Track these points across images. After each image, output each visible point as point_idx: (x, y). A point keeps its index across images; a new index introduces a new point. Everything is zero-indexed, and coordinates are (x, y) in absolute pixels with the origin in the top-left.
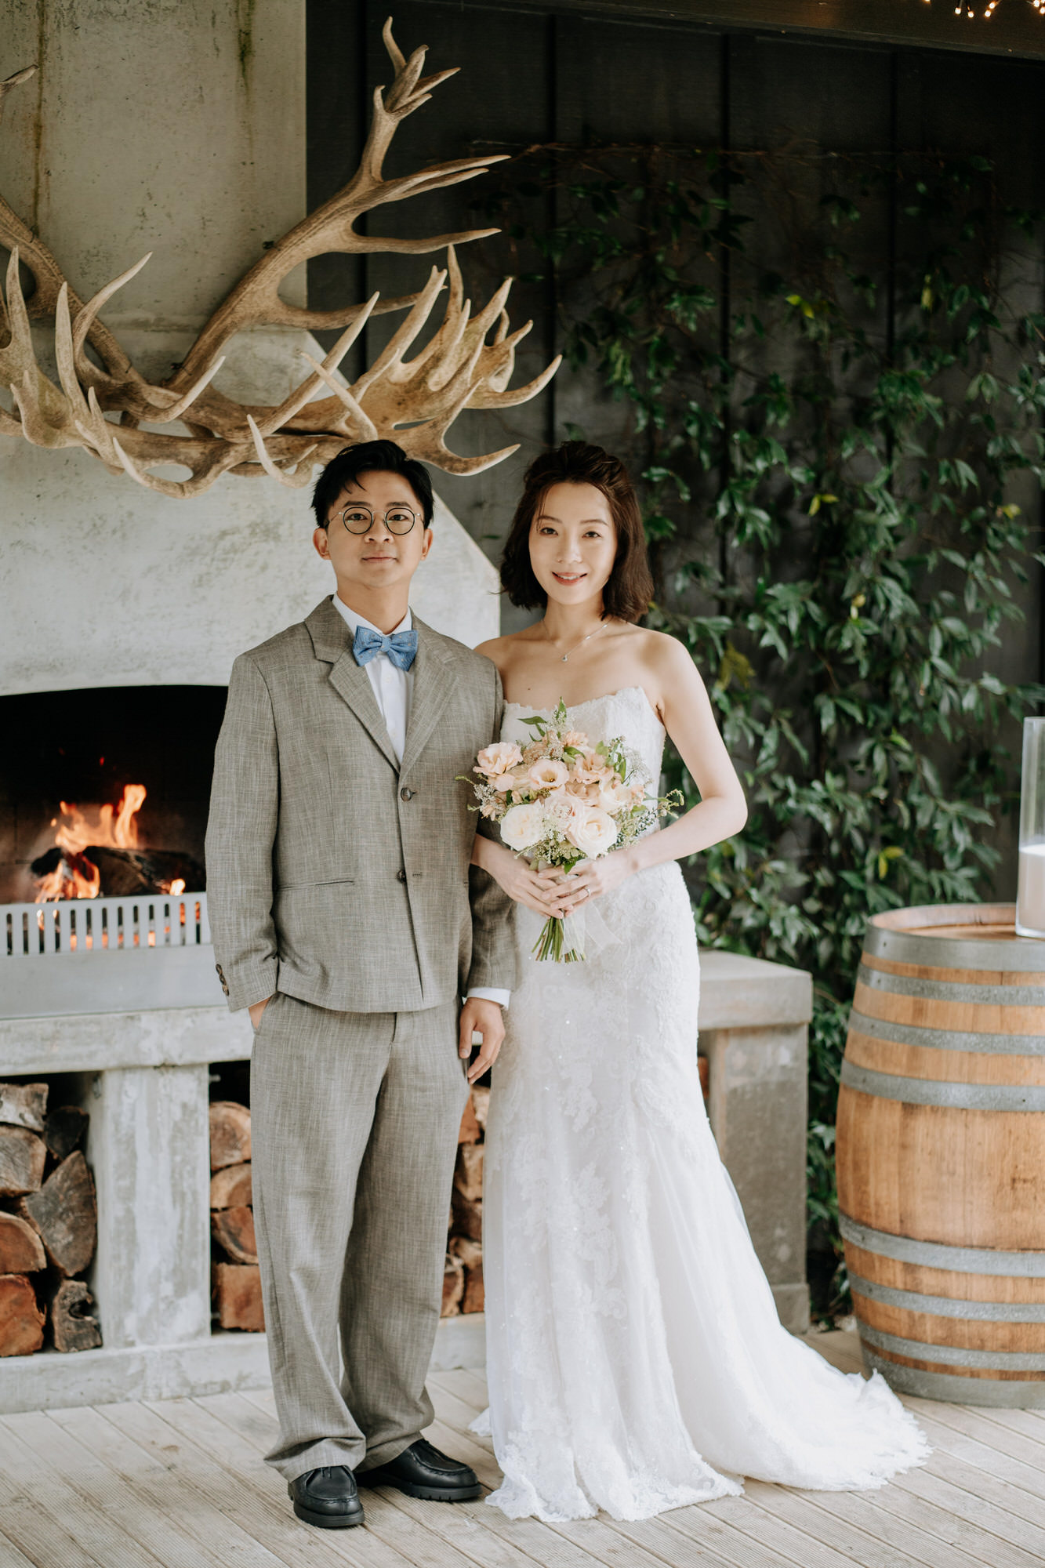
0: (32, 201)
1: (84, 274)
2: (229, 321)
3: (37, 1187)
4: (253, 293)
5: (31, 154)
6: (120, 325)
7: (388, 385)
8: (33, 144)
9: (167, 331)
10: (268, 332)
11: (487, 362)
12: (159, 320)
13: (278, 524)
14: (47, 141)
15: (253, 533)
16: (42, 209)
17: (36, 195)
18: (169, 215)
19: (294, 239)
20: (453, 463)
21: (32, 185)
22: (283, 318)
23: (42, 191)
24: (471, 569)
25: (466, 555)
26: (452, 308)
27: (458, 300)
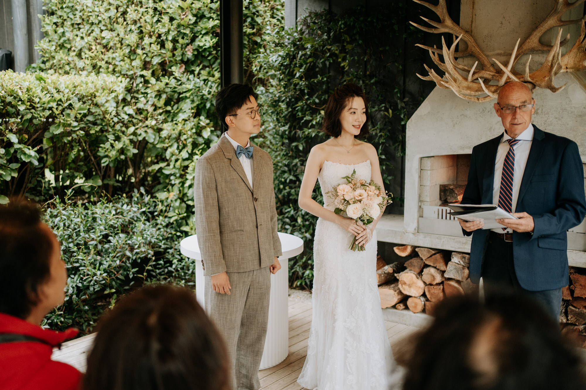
0: (470, 24)
1: (484, 41)
2: (520, 51)
3: (464, 280)
4: (529, 42)
5: (471, 11)
6: (493, 55)
7: (548, 66)
8: (472, 8)
10: (539, 53)
12: (505, 53)
14: (476, 7)
16: (473, 25)
17: (472, 22)
18: (509, 22)
20: (554, 89)
21: (471, 19)
22: (540, 49)
23: (474, 20)
26: (578, 40)
27: (581, 37)
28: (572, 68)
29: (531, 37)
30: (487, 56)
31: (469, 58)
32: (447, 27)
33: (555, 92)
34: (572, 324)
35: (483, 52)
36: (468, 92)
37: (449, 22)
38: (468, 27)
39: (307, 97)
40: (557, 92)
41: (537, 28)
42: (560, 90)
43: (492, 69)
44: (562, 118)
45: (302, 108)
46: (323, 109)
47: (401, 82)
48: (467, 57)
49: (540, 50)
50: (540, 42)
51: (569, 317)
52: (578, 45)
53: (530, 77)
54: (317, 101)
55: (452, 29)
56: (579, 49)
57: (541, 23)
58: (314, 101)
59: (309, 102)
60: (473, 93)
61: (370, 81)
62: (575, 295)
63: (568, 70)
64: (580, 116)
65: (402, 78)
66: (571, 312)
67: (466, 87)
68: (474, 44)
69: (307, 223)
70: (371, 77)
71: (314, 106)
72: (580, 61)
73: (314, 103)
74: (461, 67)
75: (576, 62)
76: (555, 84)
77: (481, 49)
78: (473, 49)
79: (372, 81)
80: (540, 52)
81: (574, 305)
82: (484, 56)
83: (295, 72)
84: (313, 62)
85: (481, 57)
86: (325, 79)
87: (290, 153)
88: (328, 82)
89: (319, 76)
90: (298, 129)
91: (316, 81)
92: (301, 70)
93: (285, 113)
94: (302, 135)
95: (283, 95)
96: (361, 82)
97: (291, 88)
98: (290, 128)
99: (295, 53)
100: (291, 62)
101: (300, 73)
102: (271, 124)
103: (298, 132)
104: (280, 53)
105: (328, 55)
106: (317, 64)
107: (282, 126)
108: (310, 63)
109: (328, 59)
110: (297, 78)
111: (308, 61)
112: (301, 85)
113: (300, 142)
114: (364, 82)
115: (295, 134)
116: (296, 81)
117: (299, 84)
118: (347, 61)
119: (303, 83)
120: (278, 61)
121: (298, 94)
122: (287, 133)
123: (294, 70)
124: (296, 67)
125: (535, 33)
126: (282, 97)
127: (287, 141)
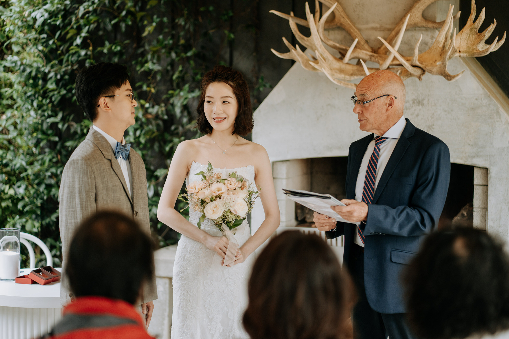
1: (354, 11)
4: (411, 16)
6: (367, 29)
7: (438, 48)
9: (383, 31)
10: (421, 30)
11: (478, 40)
12: (381, 27)
13: (423, 100)
15: (414, 103)
20: (448, 77)
22: (424, 25)
24: (500, 118)
25: (498, 112)
26: (469, 19)
27: (473, 16)
28: (465, 52)
29: (413, 10)
30: (359, 30)
31: (336, 32)
33: (450, 80)
35: (354, 24)
36: (342, 76)
40: (453, 80)
42: (457, 78)
43: (366, 47)
44: (452, 111)
47: (227, 56)
48: (333, 29)
49: (424, 27)
50: (424, 16)
52: (471, 26)
53: (419, 60)
56: (472, 30)
60: (348, 77)
61: (186, 53)
63: (462, 54)
64: (473, 109)
65: (228, 51)
67: (338, 69)
68: (343, 14)
70: (187, 48)
72: (474, 44)
74: (331, 43)
75: (470, 45)
76: (449, 70)
77: (351, 21)
78: (342, 20)
79: (189, 54)
80: (424, 29)
82: (356, 30)
83: (69, 36)
84: (97, 21)
85: (352, 30)
86: (119, 48)
87: (57, 157)
88: (120, 53)
89: (107, 43)
90: (73, 120)
91: (105, 51)
92: (83, 34)
93: (56, 96)
94: (82, 130)
95: (52, 70)
96: (173, 55)
97: (64, 60)
98: (63, 119)
99: (68, 8)
100: (63, 21)
101: (82, 39)
102: (32, 113)
103: (72, 125)
104: (45, 7)
105: (124, 13)
106: (102, 25)
107: (49, 116)
108: (94, 23)
109: (124, 19)
110: (77, 45)
111: (92, 22)
112: (79, 56)
113: (76, 140)
114: (177, 55)
115: (69, 128)
116: (73, 49)
117: (77, 55)
118: (154, 24)
119: (83, 53)
120: (42, 19)
121: (76, 69)
122: (60, 126)
123: (67, 33)
124: (72, 28)
125: (417, 6)
126: (49, 72)
127: (57, 139)
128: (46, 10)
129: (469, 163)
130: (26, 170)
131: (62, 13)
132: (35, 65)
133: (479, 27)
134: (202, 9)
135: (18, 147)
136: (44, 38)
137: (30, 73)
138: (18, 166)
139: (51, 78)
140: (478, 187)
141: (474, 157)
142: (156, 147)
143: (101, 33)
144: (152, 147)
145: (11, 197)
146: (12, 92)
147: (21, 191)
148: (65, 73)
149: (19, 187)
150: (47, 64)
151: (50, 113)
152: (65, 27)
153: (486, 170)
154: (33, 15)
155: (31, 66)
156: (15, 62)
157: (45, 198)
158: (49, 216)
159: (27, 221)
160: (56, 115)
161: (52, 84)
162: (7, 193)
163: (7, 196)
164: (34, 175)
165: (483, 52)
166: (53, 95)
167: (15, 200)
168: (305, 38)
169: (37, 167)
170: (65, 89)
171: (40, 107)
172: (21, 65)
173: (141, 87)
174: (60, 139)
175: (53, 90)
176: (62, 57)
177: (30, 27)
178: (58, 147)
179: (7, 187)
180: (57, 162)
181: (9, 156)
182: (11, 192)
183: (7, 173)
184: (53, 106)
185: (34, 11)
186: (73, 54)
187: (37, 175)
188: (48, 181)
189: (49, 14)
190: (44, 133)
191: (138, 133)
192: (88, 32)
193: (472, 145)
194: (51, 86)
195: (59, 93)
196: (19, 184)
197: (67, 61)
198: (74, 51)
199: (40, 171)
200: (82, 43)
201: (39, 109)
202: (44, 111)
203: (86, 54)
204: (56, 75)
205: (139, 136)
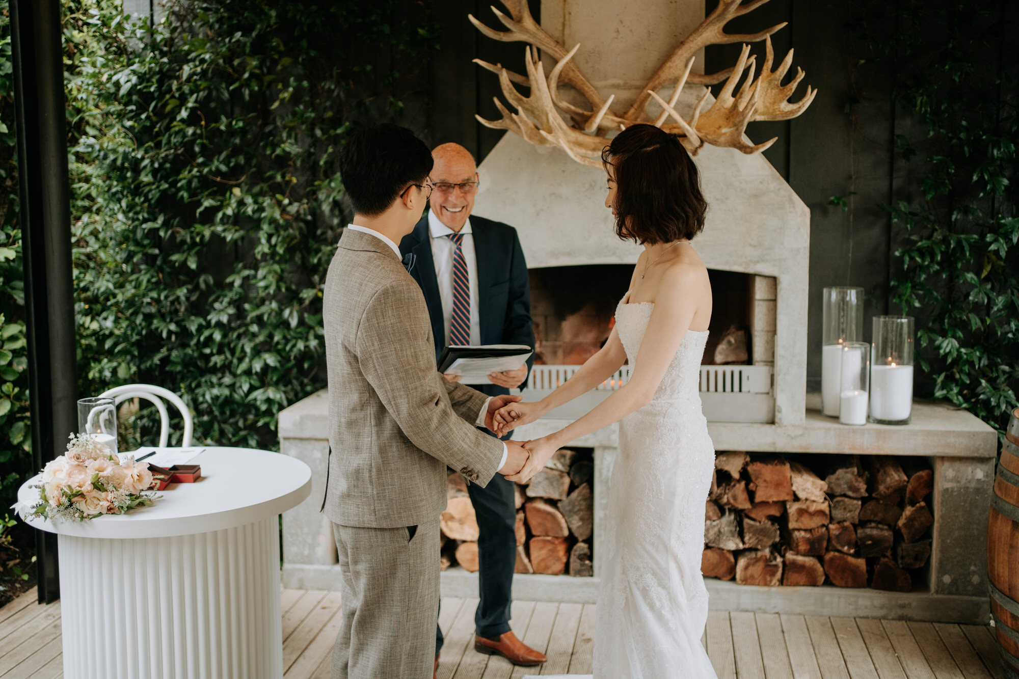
0: (561, 28)
2: (657, 82)
3: (564, 498)
4: (670, 67)
5: (562, 6)
6: (605, 87)
7: (723, 110)
9: (629, 89)
11: (781, 96)
12: (626, 83)
16: (567, 32)
17: (564, 25)
18: (631, 31)
19: (691, 38)
20: (747, 149)
21: (561, 20)
23: (567, 23)
24: (794, 207)
25: (791, 200)
26: (765, 68)
27: (769, 63)
28: (763, 114)
29: (674, 59)
30: (596, 88)
32: (526, 31)
33: (750, 153)
34: (750, 550)
35: (588, 81)
36: (583, 151)
37: (528, 22)
38: (557, 34)
39: (200, 160)
40: (755, 153)
41: (682, 43)
42: (761, 150)
44: (727, 199)
45: (189, 182)
46: (238, 186)
51: (746, 539)
52: (768, 76)
54: (223, 168)
55: (534, 35)
56: (770, 82)
57: (691, 35)
58: (217, 169)
59: (206, 170)
60: (590, 153)
61: (336, 129)
62: (758, 499)
64: (756, 196)
66: (749, 528)
69: (206, 418)
70: (336, 122)
71: (219, 179)
72: (774, 103)
73: (218, 172)
74: (564, 105)
75: (768, 105)
76: (747, 140)
77: (584, 76)
78: (571, 74)
79: (340, 131)
81: (753, 515)
82: (592, 89)
83: (168, 108)
84: (208, 88)
85: (586, 89)
86: (241, 124)
87: (158, 275)
88: (243, 132)
89: (224, 119)
90: (178, 225)
91: (223, 128)
92: (190, 105)
93: (153, 192)
94: (192, 238)
95: (146, 156)
96: (318, 133)
97: (164, 142)
98: (166, 224)
99: (165, 69)
100: (159, 88)
101: (188, 110)
102: (120, 216)
103: (178, 232)
104: (132, 68)
105: (246, 75)
106: (214, 94)
107: (145, 221)
108: (204, 90)
109: (247, 83)
110: (182, 120)
111: (202, 87)
112: (185, 136)
113: (184, 252)
114: (324, 132)
115: (173, 236)
116: (176, 126)
117: (181, 134)
118: (291, 89)
119: (190, 131)
120: (129, 85)
121: (182, 154)
122: (162, 233)
123: (166, 105)
124: (173, 97)
125: (680, 52)
126: (143, 159)
127: (157, 251)
128: (134, 72)
129: (750, 270)
130: (115, 296)
131: (157, 77)
132: (121, 149)
133: (781, 78)
134: (356, 69)
135: (102, 264)
136: (132, 111)
137: (115, 160)
138: (102, 289)
139: (145, 167)
140: (761, 303)
141: (758, 262)
142: (298, 258)
143: (213, 105)
144: (292, 258)
145: (95, 333)
146: (89, 189)
147: (109, 324)
148: (165, 159)
149: (105, 319)
150: (138, 148)
151: (146, 215)
152: (162, 95)
153: (773, 281)
154: (115, 78)
155: (114, 151)
156: (92, 146)
157: (144, 332)
158: (151, 357)
159: (119, 364)
160: (155, 220)
161: (147, 175)
162: (88, 328)
163: (89, 332)
164: (126, 301)
165: (792, 112)
166: (150, 191)
167: (100, 337)
168: (525, 99)
169: (130, 291)
170: (166, 182)
171: (131, 207)
172: (99, 151)
173: (272, 177)
174: (161, 251)
175: (149, 184)
176: (159, 138)
177: (111, 97)
178: (158, 262)
179: (88, 319)
180: (157, 284)
181: (89, 277)
182: (95, 326)
183: (86, 301)
184: (150, 206)
185: (115, 74)
186: (177, 133)
187: (130, 302)
188: (147, 310)
189: (139, 78)
190: (137, 243)
191: (274, 240)
192: (196, 101)
193: (755, 246)
194: (145, 178)
195: (158, 187)
196: (104, 314)
197: (169, 142)
198: (177, 129)
199: (134, 296)
200: (188, 116)
201: (130, 211)
202: (137, 213)
203: (194, 134)
204: (152, 162)
205: (275, 245)
